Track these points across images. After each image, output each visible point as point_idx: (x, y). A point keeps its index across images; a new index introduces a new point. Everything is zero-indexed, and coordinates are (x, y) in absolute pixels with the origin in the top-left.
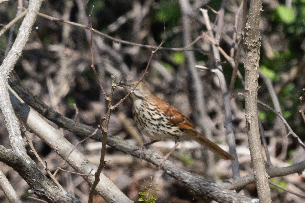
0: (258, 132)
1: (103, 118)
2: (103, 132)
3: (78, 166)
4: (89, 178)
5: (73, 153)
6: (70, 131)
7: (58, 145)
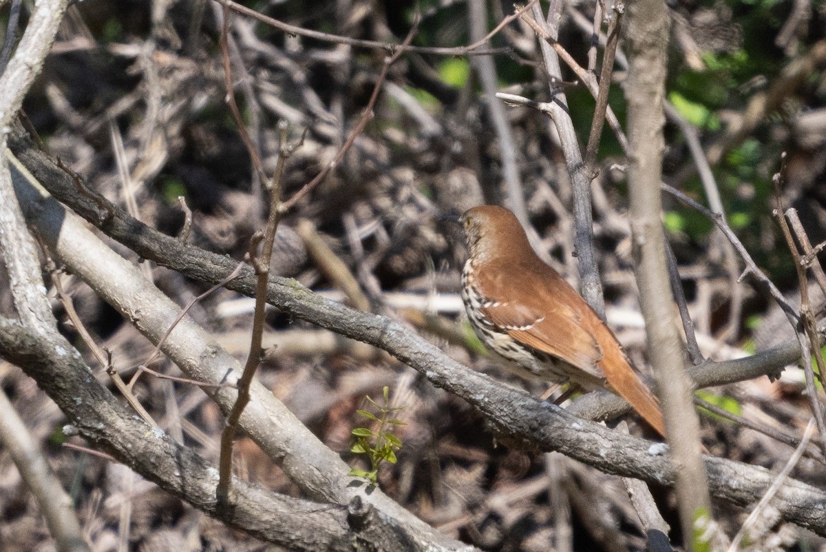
0: (664, 267)
1: (258, 234)
2: (258, 272)
3: (193, 362)
4: (222, 392)
5: (180, 327)
6: (169, 268)
7: (140, 307)
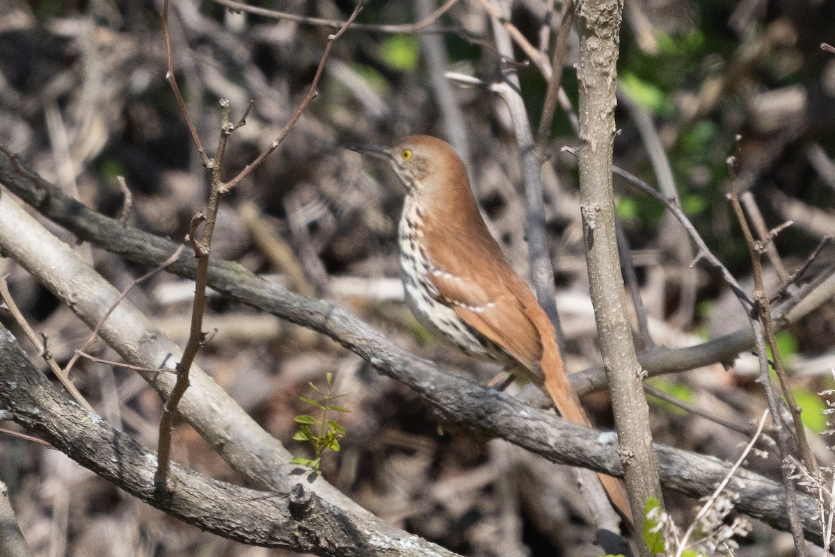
0: (615, 252)
1: (199, 215)
2: (199, 255)
3: (131, 347)
4: (160, 377)
5: (118, 311)
6: (109, 250)
7: (77, 291)
